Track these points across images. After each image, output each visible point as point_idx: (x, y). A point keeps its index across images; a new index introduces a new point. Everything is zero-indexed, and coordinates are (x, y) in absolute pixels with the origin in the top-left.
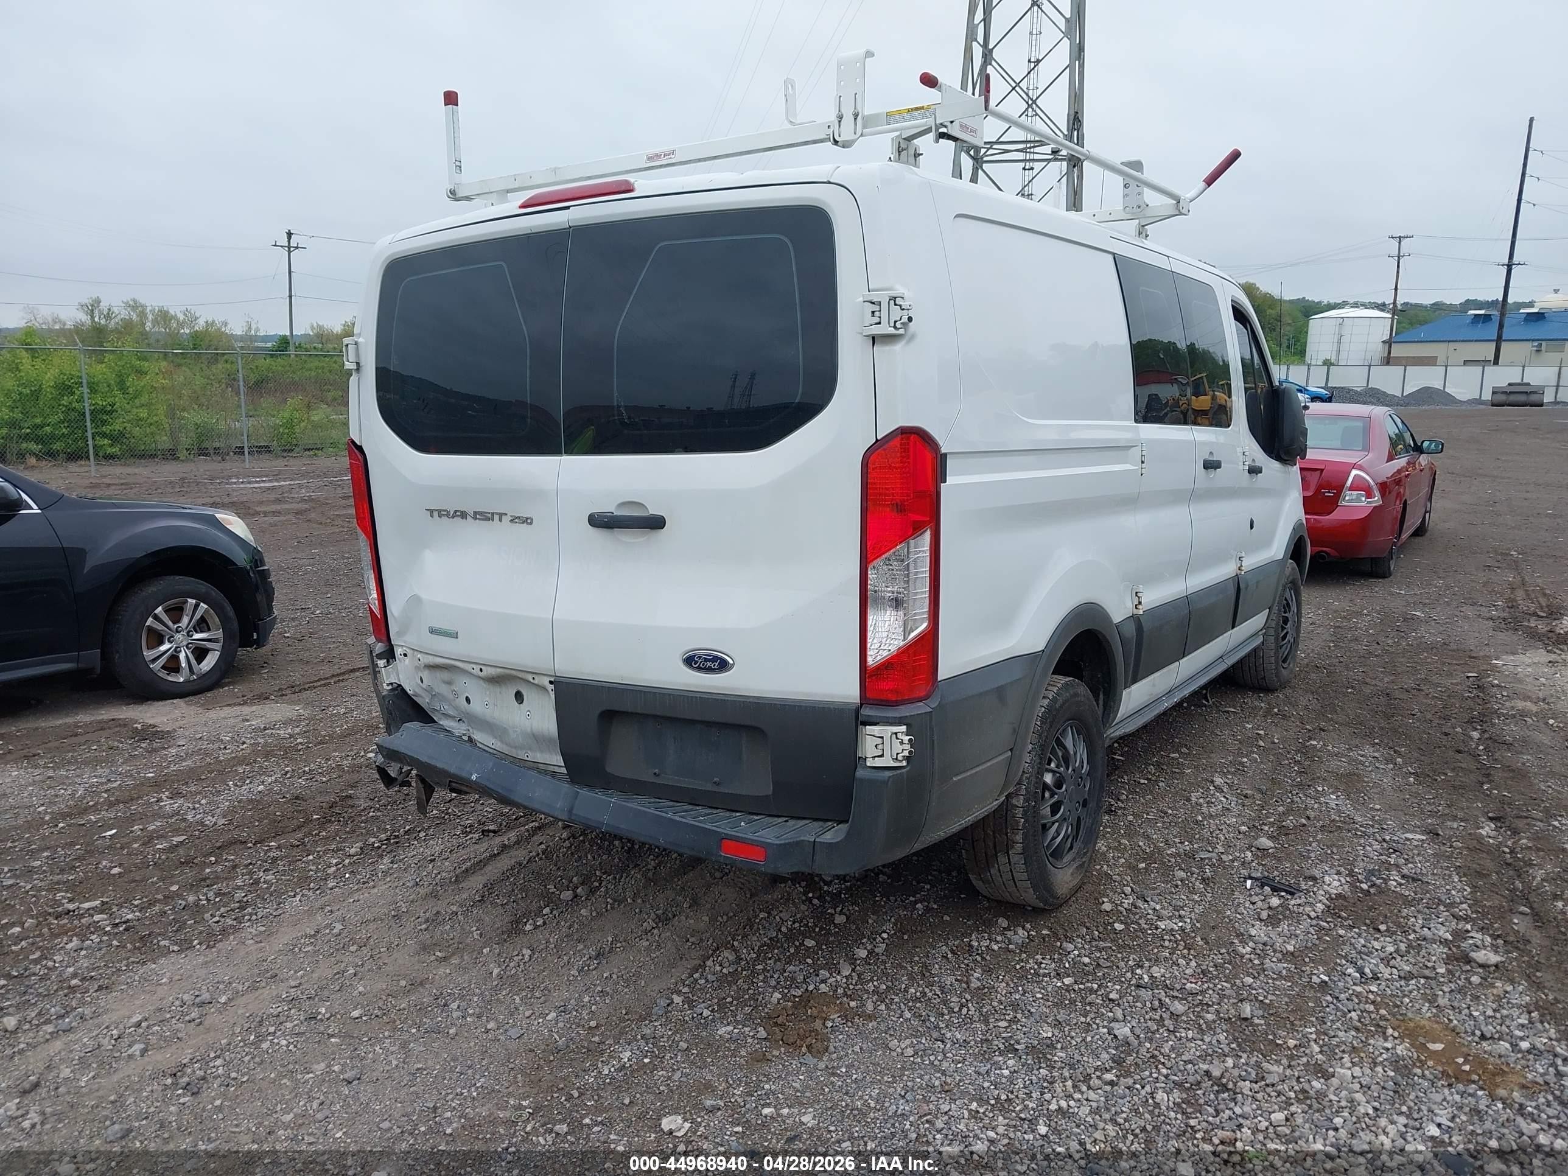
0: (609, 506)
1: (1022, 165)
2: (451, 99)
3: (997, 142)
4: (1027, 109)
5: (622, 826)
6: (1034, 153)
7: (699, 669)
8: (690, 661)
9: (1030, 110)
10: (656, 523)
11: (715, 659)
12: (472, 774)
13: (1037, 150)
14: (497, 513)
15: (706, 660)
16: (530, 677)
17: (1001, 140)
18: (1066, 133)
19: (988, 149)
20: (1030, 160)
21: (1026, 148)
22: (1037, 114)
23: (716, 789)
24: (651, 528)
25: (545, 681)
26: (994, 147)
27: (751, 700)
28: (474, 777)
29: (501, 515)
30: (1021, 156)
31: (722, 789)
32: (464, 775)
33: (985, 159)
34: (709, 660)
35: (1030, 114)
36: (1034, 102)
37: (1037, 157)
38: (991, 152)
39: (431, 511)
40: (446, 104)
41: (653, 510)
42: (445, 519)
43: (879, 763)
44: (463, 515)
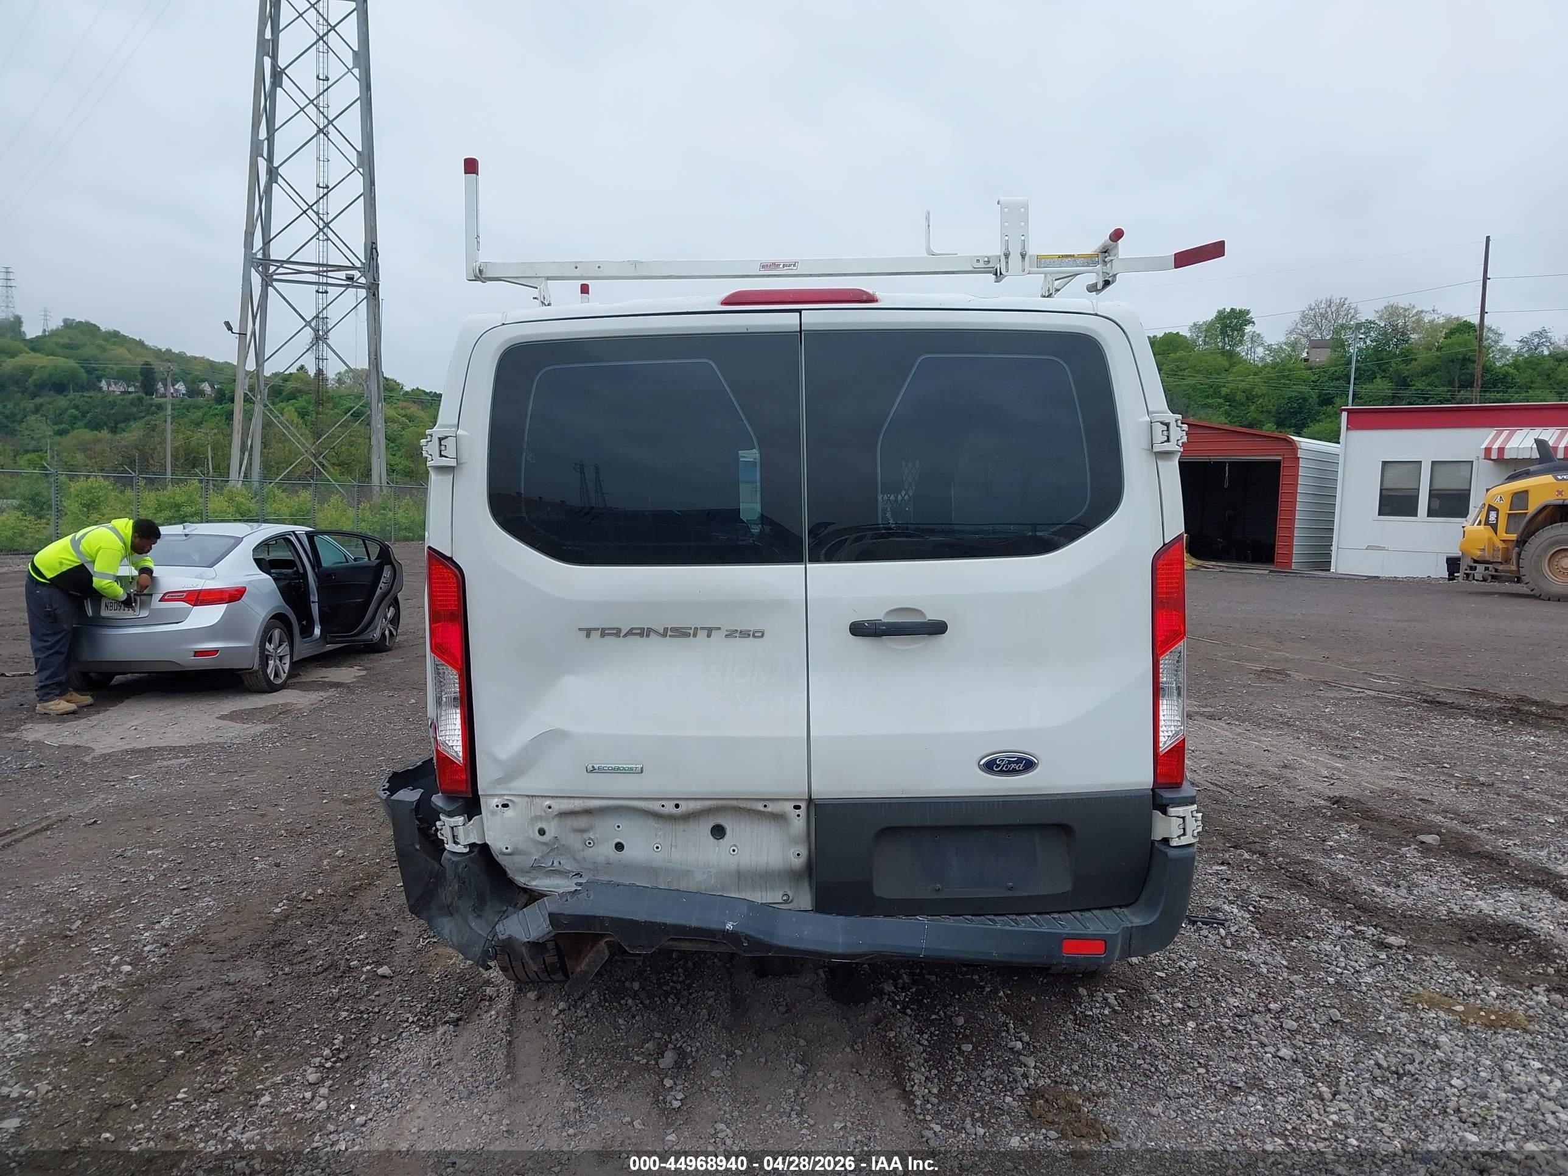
0: (877, 614)
1: (315, 287)
2: (471, 166)
3: (288, 262)
4: (318, 233)
5: (944, 947)
6: (327, 276)
7: (1002, 772)
8: (990, 767)
9: (321, 234)
10: (938, 628)
11: (1020, 760)
12: (725, 924)
13: (330, 274)
14: (702, 628)
15: (1010, 762)
16: (760, 806)
17: (291, 260)
18: (364, 261)
19: (278, 267)
20: (323, 284)
21: (319, 271)
22: (328, 239)
23: (1010, 894)
24: (930, 634)
25: (788, 807)
26: (285, 265)
27: (1058, 797)
28: (729, 926)
29: (710, 631)
30: (313, 278)
31: (1017, 894)
32: (714, 926)
33: (275, 277)
34: (1013, 762)
35: (321, 238)
36: (327, 225)
37: (330, 281)
38: (281, 270)
39: (588, 632)
40: (466, 172)
41: (932, 615)
42: (608, 639)
43: (1184, 841)
44: (644, 633)
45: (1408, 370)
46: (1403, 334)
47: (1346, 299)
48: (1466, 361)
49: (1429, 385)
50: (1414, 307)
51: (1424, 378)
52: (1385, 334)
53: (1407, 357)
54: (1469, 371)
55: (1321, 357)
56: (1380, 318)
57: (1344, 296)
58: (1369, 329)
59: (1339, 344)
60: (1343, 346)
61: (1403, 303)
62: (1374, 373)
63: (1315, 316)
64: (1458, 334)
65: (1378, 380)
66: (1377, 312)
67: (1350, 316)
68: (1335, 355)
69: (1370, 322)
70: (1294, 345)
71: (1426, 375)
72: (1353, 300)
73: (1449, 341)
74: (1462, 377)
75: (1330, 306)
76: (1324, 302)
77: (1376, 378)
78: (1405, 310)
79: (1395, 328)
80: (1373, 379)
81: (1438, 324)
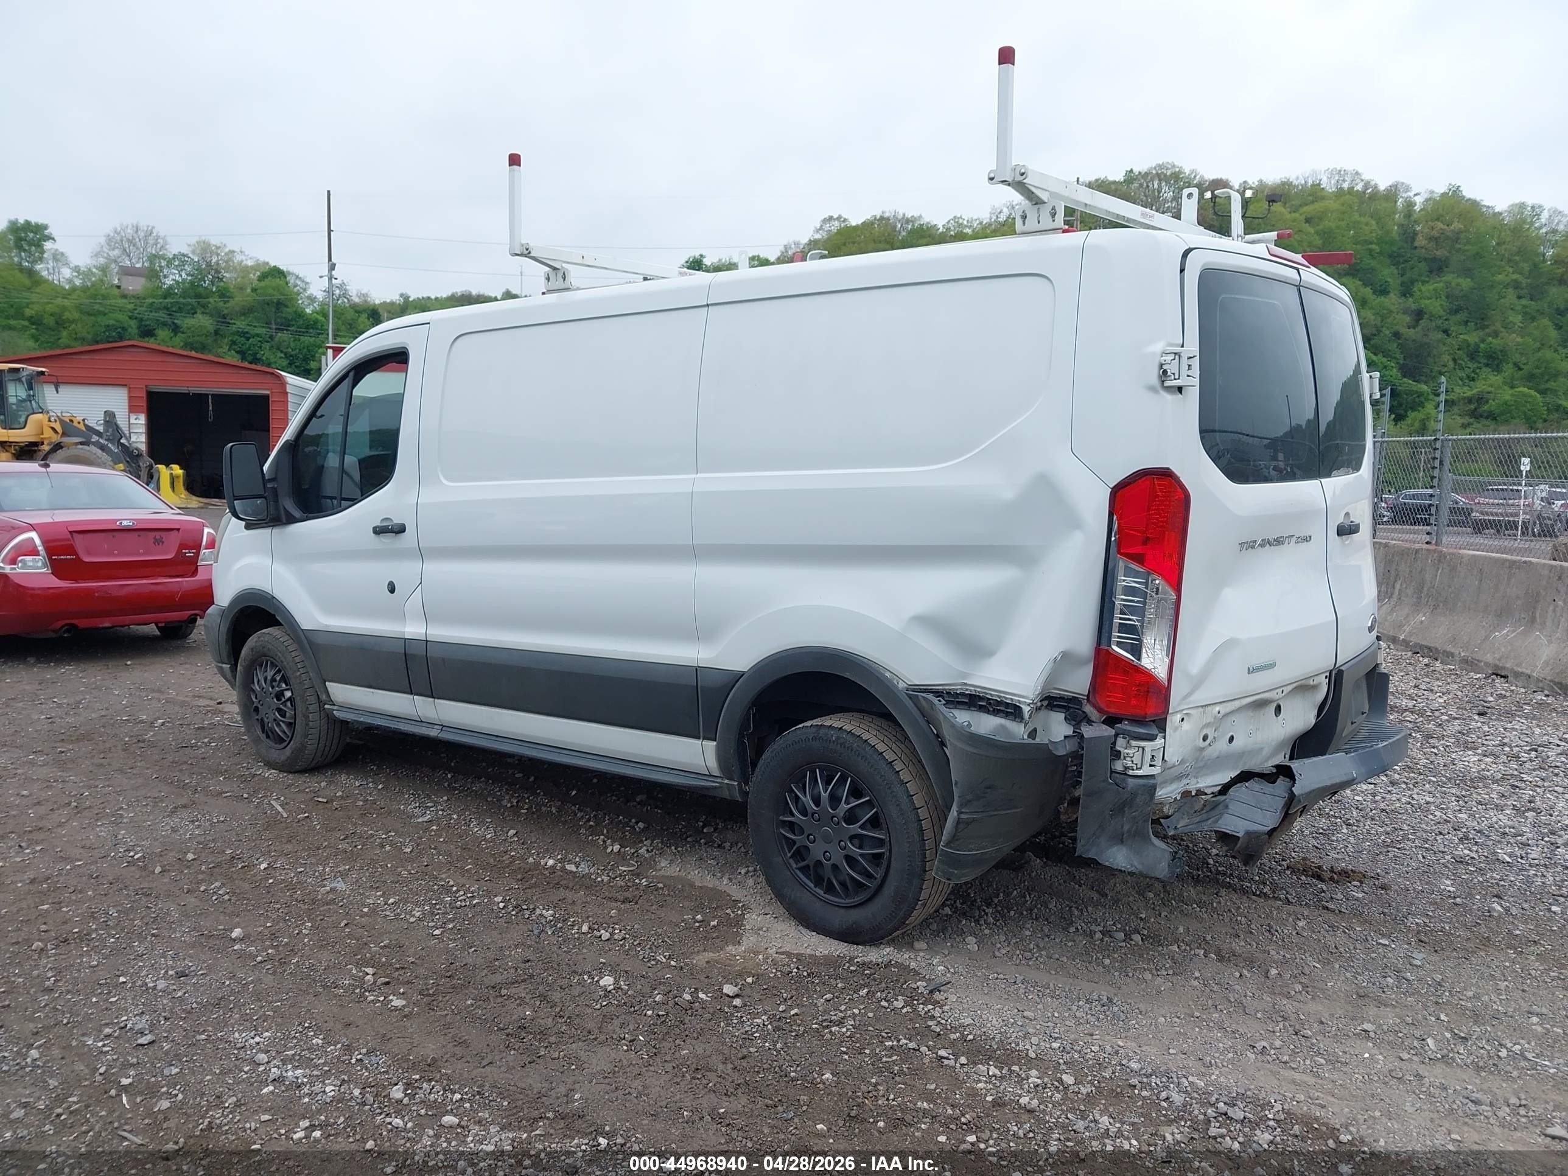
16: (1311, 681)
25: (1323, 678)
29: (1291, 538)
45: (226, 308)
46: (218, 272)
47: (153, 227)
48: (279, 305)
49: (248, 325)
50: (225, 245)
51: (243, 318)
52: (199, 269)
53: (224, 294)
54: (284, 315)
55: (135, 285)
56: (193, 252)
57: (151, 224)
58: (183, 263)
59: (152, 274)
60: (158, 277)
61: (214, 241)
62: (193, 308)
63: (122, 241)
64: (270, 278)
65: (199, 316)
66: (189, 245)
67: (159, 246)
68: (149, 285)
69: (184, 255)
70: (104, 269)
71: (244, 314)
72: (161, 230)
73: (263, 284)
74: (279, 320)
75: (137, 232)
76: (130, 227)
77: (196, 313)
78: (218, 248)
79: (209, 265)
80: (193, 314)
81: (247, 266)
